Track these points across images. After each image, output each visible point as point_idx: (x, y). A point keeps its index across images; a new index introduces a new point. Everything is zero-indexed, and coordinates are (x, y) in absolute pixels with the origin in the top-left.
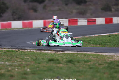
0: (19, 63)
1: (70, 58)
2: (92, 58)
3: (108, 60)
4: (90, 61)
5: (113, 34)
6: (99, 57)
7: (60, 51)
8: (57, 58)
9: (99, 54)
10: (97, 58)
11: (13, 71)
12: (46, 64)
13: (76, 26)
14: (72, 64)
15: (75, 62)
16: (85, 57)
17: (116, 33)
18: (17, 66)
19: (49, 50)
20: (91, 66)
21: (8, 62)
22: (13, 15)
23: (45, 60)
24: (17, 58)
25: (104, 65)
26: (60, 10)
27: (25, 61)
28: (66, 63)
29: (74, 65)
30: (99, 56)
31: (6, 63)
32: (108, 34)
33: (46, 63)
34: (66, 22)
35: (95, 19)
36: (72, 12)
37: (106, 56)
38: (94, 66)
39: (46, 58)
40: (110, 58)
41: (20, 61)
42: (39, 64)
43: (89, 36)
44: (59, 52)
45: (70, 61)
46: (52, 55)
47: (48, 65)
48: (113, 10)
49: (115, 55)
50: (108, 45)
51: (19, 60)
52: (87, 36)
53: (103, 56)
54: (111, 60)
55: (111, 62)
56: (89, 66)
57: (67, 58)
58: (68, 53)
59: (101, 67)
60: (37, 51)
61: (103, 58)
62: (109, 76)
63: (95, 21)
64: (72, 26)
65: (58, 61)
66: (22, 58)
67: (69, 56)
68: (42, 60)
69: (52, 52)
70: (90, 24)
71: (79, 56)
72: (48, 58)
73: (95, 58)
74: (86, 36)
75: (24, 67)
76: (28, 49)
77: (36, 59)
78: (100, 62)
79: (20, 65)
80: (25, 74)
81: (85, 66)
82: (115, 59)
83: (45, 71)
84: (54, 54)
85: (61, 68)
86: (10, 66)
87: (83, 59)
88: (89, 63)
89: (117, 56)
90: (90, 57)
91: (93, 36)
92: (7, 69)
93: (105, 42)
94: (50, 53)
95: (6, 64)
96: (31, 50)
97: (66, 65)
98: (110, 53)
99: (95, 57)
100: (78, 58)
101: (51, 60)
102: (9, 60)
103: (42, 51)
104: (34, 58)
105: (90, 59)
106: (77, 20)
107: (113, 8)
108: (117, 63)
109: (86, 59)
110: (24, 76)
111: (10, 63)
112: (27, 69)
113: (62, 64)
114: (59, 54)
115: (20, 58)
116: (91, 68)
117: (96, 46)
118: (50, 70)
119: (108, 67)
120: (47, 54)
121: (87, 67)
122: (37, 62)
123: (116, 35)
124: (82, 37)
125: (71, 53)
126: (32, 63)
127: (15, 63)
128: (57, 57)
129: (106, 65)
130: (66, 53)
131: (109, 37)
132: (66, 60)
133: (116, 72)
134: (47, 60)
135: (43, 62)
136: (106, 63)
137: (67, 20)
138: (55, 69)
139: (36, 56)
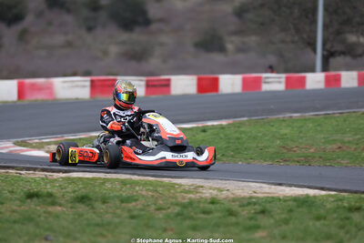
1: (83, 190)
2: (142, 190)
3: (184, 198)
4: (136, 200)
5: (215, 124)
6: (160, 189)
7: (59, 171)
8: (50, 190)
9: (162, 182)
10: (156, 191)
12: (20, 206)
14: (88, 205)
15: (96, 201)
16: (124, 189)
17: (224, 122)
19: (28, 169)
20: (135, 213)
23: (16, 196)
25: (169, 211)
26: (69, 44)
28: (71, 202)
29: (93, 208)
30: (161, 186)
32: (200, 125)
33: (18, 203)
34: (84, 86)
35: (169, 80)
36: (105, 53)
37: (180, 185)
38: (143, 213)
39: (19, 191)
40: (189, 192)
44: (56, 175)
45: (83, 199)
46: (35, 181)
47: (23, 208)
48: (230, 47)
53: (173, 186)
54: (190, 199)
55: (191, 203)
56: (129, 211)
57: (74, 192)
59: (161, 216)
61: (172, 191)
63: (167, 84)
65: (50, 199)
68: (8, 194)
69: (37, 172)
70: (153, 93)
71: (108, 185)
72: (25, 190)
73: (151, 191)
78: (161, 202)
81: (119, 211)
82: (203, 196)
83: (15, 222)
84: (43, 178)
85: (57, 217)
87: (118, 194)
88: (131, 205)
89: (211, 188)
90: (137, 188)
94: (29, 176)
97: (72, 208)
99: (151, 188)
100: (105, 191)
101: (31, 196)
103: (10, 171)
105: (135, 194)
107: (232, 42)
108: (207, 205)
109: (124, 194)
113: (60, 205)
114: (56, 180)
116: (133, 217)
118: (30, 219)
119: (178, 215)
120: (22, 180)
121: (126, 214)
123: (222, 127)
125: (88, 179)
128: (48, 186)
129: (176, 211)
130: (74, 178)
131: (203, 134)
132: (72, 195)
134: (22, 194)
135: (11, 200)
136: (177, 205)
137: (86, 81)
138: (42, 218)
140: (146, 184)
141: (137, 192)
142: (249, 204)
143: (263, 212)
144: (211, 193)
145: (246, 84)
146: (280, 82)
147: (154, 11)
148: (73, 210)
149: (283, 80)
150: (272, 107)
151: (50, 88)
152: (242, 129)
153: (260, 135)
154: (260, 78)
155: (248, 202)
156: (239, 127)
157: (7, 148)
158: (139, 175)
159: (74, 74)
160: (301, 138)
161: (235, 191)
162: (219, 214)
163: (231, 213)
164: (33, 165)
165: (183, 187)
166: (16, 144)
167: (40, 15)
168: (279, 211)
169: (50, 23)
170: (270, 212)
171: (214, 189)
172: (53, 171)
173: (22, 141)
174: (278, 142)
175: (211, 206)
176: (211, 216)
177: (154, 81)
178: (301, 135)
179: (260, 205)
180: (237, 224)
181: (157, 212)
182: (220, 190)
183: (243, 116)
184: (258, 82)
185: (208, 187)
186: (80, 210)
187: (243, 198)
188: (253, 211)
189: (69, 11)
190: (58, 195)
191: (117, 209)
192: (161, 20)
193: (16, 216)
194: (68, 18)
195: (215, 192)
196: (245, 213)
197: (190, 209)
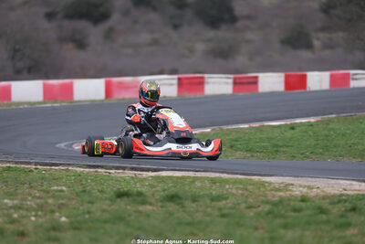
0: (38, 201)
1: (173, 189)
2: (232, 189)
3: (274, 196)
4: (226, 199)
5: (304, 121)
6: (250, 188)
7: (148, 170)
8: (139, 189)
9: (251, 180)
10: (246, 189)
11: (25, 221)
12: (110, 206)
13: (198, 95)
14: (178, 204)
15: (186, 199)
16: (214, 187)
17: (312, 120)
18: (34, 210)
19: (117, 168)
20: (226, 211)
21: (10, 199)
22: (13, 58)
23: (105, 195)
24: (31, 187)
25: (260, 209)
26: (155, 42)
27: (53, 197)
28: (161, 201)
29: (183, 207)
30: (250, 184)
31: (6, 201)
32: (289, 122)
33: (107, 202)
34: (171, 85)
35: (256, 77)
36: (192, 50)
37: (270, 183)
38: (233, 211)
39: (109, 190)
40: (279, 190)
41: (39, 198)
42: (90, 205)
43: (234, 127)
44: (145, 174)
45: (173, 198)
46: (125, 180)
47: (113, 207)
48: (316, 43)
50: (285, 152)
51: (38, 195)
52: (230, 127)
53: (263, 184)
54: (280, 196)
55: (281, 201)
56: (220, 209)
57: (164, 190)
59: (252, 214)
60: (87, 170)
61: (262, 189)
62: (266, 235)
63: (255, 81)
64: (187, 95)
65: (140, 198)
66: (44, 187)
68: (98, 193)
69: (126, 171)
70: (241, 91)
71: (198, 184)
72: (115, 189)
73: (241, 189)
74: (225, 127)
75: (53, 212)
76: (61, 164)
77: (84, 191)
78: (251, 200)
79: (41, 207)
80: (54, 229)
81: (209, 210)
82: (293, 194)
83: (106, 222)
84: (132, 177)
85: (148, 216)
86: (17, 208)
87: (207, 192)
88: (222, 204)
89: (301, 186)
90: (227, 187)
91: (246, 126)
92: (9, 216)
93: (277, 146)
94: (118, 175)
95: (6, 204)
96: (70, 168)
97: (162, 207)
98: (282, 176)
99: (241, 186)
100: (194, 190)
101: (121, 195)
102: (12, 195)
103: (100, 170)
104: (77, 190)
105: (225, 192)
106: (203, 78)
107: (318, 39)
108: (297, 203)
109: (214, 193)
110: (53, 234)
111: (16, 202)
112: (61, 217)
113: (151, 204)
114: (145, 179)
115: (40, 188)
116: (223, 216)
117: (252, 156)
118: (121, 219)
119: (269, 213)
120: (112, 179)
121: (216, 213)
122: (87, 198)
123: (311, 125)
124: (213, 130)
125: (177, 177)
126: (74, 202)
127: (29, 203)
128: (138, 185)
129: (266, 209)
130: (163, 177)
131: (292, 131)
133: (285, 227)
134: (112, 193)
135: (101, 199)
136: (267, 202)
137: (173, 79)
138: (133, 218)
139: (82, 184)
140: (236, 182)
141: (227, 190)
142: (339, 201)
143: (354, 209)
144: (301, 192)
145: (333, 80)
147: (239, 8)
148: (164, 209)
150: (360, 103)
152: (330, 126)
153: (348, 132)
154: (348, 74)
155: (339, 200)
156: (328, 124)
159: (161, 73)
161: (326, 189)
162: (309, 212)
163: (322, 211)
167: (126, 13)
169: (135, 22)
170: (360, 210)
171: (305, 187)
172: (143, 170)
175: (301, 203)
176: (301, 214)
177: (240, 78)
179: (350, 203)
180: (328, 222)
181: (248, 210)
182: (310, 188)
183: (332, 114)
184: (346, 78)
185: (300, 186)
186: (171, 209)
187: (334, 196)
188: (343, 209)
189: (155, 9)
190: (147, 194)
191: (208, 207)
192: (247, 17)
193: (106, 216)
194: (154, 16)
195: (305, 190)
196: (335, 210)
197: (280, 207)
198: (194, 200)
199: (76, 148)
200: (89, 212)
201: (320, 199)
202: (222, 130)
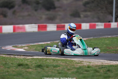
1: (39, 63)
2: (61, 63)
3: (77, 66)
4: (59, 66)
6: (68, 62)
7: (29, 56)
8: (26, 63)
9: (67, 59)
10: (66, 63)
13: (44, 31)
14: (41, 69)
15: (44, 67)
16: (54, 62)
17: (85, 39)
19: (18, 55)
20: (60, 71)
23: (14, 65)
25: (73, 70)
26: (29, 15)
28: (35, 67)
29: (43, 70)
30: (68, 61)
33: (15, 68)
34: (36, 27)
35: (64, 25)
36: (41, 18)
37: (75, 61)
38: (63, 71)
39: (15, 63)
40: (78, 63)
42: (8, 69)
44: (28, 57)
45: (39, 66)
46: (21, 60)
47: (17, 70)
48: (82, 16)
49: (84, 61)
53: (72, 61)
54: (79, 66)
55: (80, 68)
56: (58, 71)
57: (36, 63)
58: (37, 58)
59: (70, 72)
60: (7, 56)
61: (72, 63)
64: (41, 31)
65: (27, 66)
67: (38, 61)
68: (11, 65)
69: (21, 56)
70: (60, 29)
71: (48, 61)
72: (17, 63)
77: (6, 64)
78: (69, 67)
82: (84, 65)
83: (14, 75)
84: (24, 59)
85: (30, 73)
87: (52, 64)
88: (58, 68)
90: (59, 62)
94: (18, 58)
96: (1, 55)
97: (35, 70)
99: (64, 62)
100: (47, 63)
101: (20, 65)
103: (12, 56)
104: (3, 63)
105: (58, 64)
106: (46, 25)
107: (82, 14)
108: (86, 68)
109: (54, 64)
113: (31, 69)
114: (28, 59)
116: (59, 73)
118: (20, 74)
119: (77, 72)
120: (16, 59)
121: (56, 72)
122: (7, 66)
124: (51, 42)
125: (40, 59)
126: (2, 68)
128: (26, 61)
129: (75, 71)
130: (35, 58)
132: (35, 64)
134: (16, 65)
136: (75, 68)
138: (25, 74)
139: (5, 61)
140: (62, 60)
142: (102, 68)
143: (109, 71)
144: (87, 64)
145: (90, 26)
146: (102, 26)
148: (36, 70)
149: (103, 25)
150: (101, 34)
151: (24, 28)
154: (95, 24)
155: (102, 67)
156: (90, 40)
157: (10, 48)
158: (59, 57)
160: (113, 44)
161: (95, 63)
162: (92, 72)
163: (97, 71)
164: (20, 54)
165: (76, 62)
166: (13, 47)
167: (20, 6)
168: (114, 70)
169: (23, 9)
170: (111, 71)
171: (88, 62)
173: (15, 46)
174: (105, 46)
177: (59, 25)
178: (113, 43)
179: (107, 68)
181: (68, 71)
182: (90, 62)
183: (91, 37)
185: (86, 62)
186: (39, 70)
187: (100, 65)
188: (104, 71)
189: (29, 4)
190: (29, 65)
191: (53, 70)
192: (59, 7)
193: (14, 73)
195: (88, 63)
196: (102, 71)
197: (80, 70)
198: (47, 67)
199: (3, 48)
200: (8, 72)
201: (94, 67)
202: (54, 42)
